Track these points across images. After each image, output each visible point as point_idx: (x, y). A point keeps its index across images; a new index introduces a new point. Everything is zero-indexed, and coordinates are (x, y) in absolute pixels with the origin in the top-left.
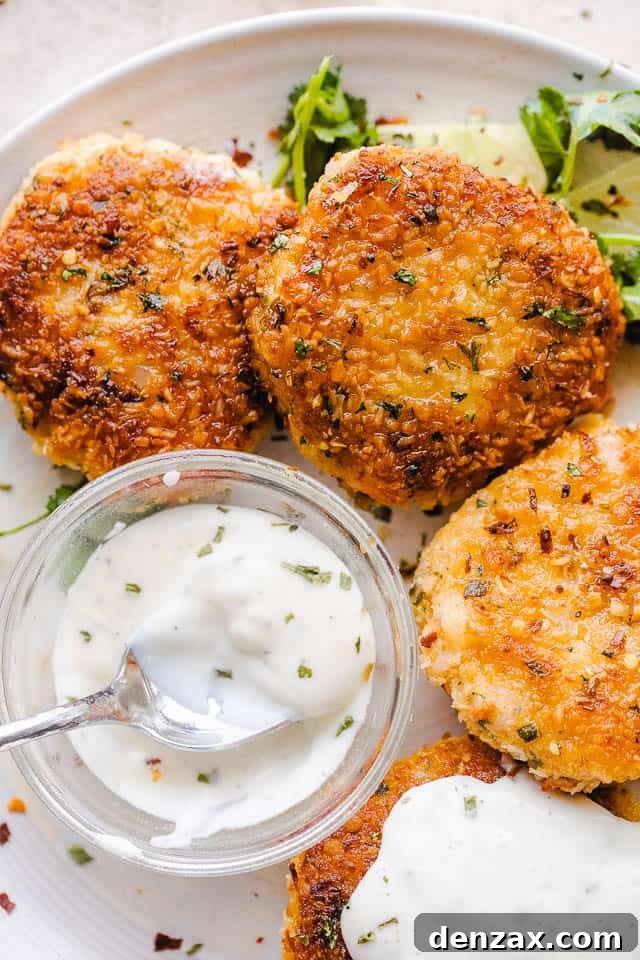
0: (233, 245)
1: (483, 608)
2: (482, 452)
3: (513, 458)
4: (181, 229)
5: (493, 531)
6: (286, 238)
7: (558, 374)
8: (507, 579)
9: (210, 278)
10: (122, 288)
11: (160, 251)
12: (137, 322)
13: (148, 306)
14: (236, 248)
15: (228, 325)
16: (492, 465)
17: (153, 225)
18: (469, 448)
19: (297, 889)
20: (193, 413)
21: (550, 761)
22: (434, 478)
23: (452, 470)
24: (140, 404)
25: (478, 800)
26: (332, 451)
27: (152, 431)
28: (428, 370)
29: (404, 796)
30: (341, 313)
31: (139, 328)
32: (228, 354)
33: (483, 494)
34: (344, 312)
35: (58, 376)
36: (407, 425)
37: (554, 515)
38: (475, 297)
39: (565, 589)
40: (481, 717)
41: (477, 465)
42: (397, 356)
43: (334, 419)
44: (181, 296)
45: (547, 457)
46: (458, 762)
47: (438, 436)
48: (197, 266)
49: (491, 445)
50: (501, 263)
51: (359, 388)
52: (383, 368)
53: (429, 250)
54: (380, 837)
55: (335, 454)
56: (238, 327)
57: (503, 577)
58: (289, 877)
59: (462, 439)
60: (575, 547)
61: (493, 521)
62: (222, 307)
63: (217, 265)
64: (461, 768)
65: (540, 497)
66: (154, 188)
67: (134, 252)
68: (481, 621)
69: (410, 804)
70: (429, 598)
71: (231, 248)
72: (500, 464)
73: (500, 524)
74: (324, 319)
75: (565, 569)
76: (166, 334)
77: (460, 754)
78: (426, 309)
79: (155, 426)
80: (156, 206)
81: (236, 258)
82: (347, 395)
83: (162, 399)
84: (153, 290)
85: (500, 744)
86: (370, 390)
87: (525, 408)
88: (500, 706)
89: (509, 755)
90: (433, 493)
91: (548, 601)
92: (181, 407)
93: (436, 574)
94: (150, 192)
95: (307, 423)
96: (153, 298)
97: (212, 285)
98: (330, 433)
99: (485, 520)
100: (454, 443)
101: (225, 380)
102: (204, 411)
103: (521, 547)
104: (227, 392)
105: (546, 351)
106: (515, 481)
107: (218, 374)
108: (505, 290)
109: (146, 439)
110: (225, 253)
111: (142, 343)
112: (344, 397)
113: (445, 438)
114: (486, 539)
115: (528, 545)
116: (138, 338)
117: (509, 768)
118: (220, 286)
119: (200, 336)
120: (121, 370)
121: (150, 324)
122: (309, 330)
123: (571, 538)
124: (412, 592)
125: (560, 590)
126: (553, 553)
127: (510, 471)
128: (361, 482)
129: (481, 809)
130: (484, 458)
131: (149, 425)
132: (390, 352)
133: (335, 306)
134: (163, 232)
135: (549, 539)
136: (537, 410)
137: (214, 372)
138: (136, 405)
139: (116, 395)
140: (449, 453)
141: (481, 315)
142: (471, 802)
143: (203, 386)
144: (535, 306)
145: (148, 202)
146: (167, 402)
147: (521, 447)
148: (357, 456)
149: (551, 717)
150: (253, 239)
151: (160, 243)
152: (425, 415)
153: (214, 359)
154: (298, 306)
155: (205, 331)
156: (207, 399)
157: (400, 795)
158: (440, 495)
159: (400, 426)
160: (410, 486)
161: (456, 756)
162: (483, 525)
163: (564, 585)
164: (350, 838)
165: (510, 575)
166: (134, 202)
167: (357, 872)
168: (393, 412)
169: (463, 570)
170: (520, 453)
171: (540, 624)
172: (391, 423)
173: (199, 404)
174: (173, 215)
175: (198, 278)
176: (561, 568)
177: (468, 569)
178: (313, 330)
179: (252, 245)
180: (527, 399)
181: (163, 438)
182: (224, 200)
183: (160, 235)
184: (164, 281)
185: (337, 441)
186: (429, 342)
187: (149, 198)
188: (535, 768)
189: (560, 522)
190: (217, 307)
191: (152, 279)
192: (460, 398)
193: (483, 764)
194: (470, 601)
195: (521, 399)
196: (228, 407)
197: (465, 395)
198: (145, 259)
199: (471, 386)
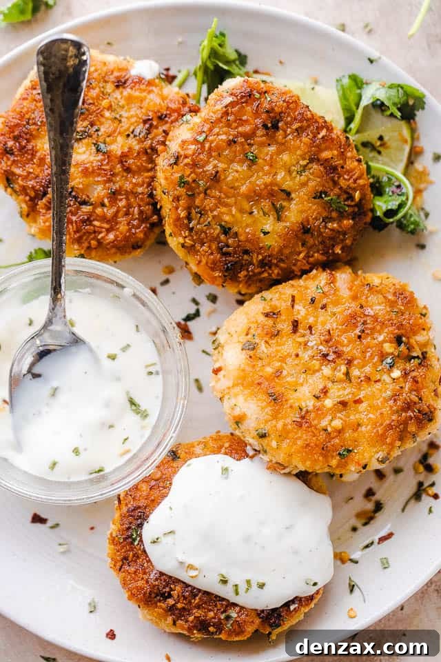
0: (150, 117)
1: (251, 357)
2: (270, 268)
3: (288, 276)
4: (120, 106)
5: (267, 315)
6: (190, 117)
7: (324, 235)
8: (268, 343)
9: (135, 136)
10: (84, 138)
11: (107, 119)
12: (92, 158)
13: (98, 150)
14: (151, 119)
15: (144, 164)
16: (274, 276)
17: (105, 103)
18: (264, 264)
19: (120, 509)
20: (120, 214)
21: (271, 452)
22: (239, 275)
23: (251, 273)
24: (91, 207)
25: (230, 469)
26: (186, 244)
27: (96, 223)
28: (251, 213)
29: (188, 462)
30: (209, 168)
31: (92, 163)
32: (143, 182)
33: (266, 294)
34: (212, 167)
35: (43, 186)
36: (230, 241)
37: (303, 312)
38: (288, 179)
39: (300, 356)
40: (237, 420)
41: (265, 275)
42: (236, 200)
43: (191, 226)
44: (118, 146)
45: (306, 279)
46: (221, 447)
47: (246, 252)
48: (128, 129)
49: (277, 266)
50: (308, 163)
51: (209, 212)
52: (226, 205)
53: (269, 145)
54: (171, 484)
55: (187, 247)
56: (150, 166)
57: (266, 342)
58: (116, 502)
59: (260, 257)
60: (311, 333)
61: (268, 310)
62: (141, 154)
63: (140, 129)
64: (223, 450)
65: (297, 301)
66: (106, 82)
67: (92, 118)
68: (248, 364)
69: (191, 467)
70: (223, 347)
71: (149, 120)
72: (279, 278)
73: (271, 312)
74: (199, 168)
75: (303, 344)
76: (107, 167)
77: (224, 443)
78: (258, 178)
79: (97, 220)
80: (107, 92)
81: (151, 125)
82: (201, 214)
83: (103, 205)
84: (102, 141)
85: (245, 437)
86: (215, 215)
87: (301, 249)
88: (249, 414)
89: (250, 445)
90: (237, 284)
91: (289, 360)
92: (114, 210)
93: (229, 333)
94: (104, 84)
95: (176, 225)
96: (102, 146)
97: (137, 140)
98: (187, 234)
99: (264, 308)
100: (256, 258)
101: (140, 196)
102: (127, 214)
103: (280, 326)
104: (141, 203)
105: (321, 220)
106: (286, 289)
107: (136, 193)
108: (306, 179)
109: (92, 227)
110: (145, 122)
111: (93, 171)
112: (199, 215)
113: (251, 254)
114: (262, 319)
115: (285, 327)
116: (91, 169)
117: (251, 453)
118: (141, 141)
119: (128, 170)
120: (81, 186)
121: (98, 161)
122: (189, 172)
123: (310, 328)
124: (214, 342)
125: (297, 355)
126: (298, 334)
127: (284, 284)
128: (198, 267)
129: (231, 475)
130: (271, 272)
131: (94, 220)
132: (232, 197)
133: (208, 162)
134: (110, 108)
135: (297, 325)
136: (308, 253)
137: (135, 191)
138: (88, 207)
139: (76, 201)
140: (251, 263)
141: (289, 190)
142: (225, 470)
143: (127, 199)
144: (321, 193)
145: (102, 89)
146: (106, 206)
147: (293, 272)
148: (199, 251)
149: (275, 426)
150: (162, 115)
151: (107, 114)
152: (242, 238)
153: (135, 184)
154: (186, 157)
155: (131, 166)
156: (129, 206)
157: (186, 462)
158: (241, 286)
159: (227, 240)
160: (225, 276)
161: (221, 444)
162: (262, 311)
163: (300, 353)
164: (153, 483)
165: (270, 342)
166: (93, 89)
167: (154, 503)
168: (226, 231)
169: (245, 334)
170: (292, 275)
171: (281, 372)
172: (222, 237)
173: (125, 209)
174: (116, 99)
175: (128, 135)
176: (300, 344)
177: (247, 334)
178: (191, 173)
179: (161, 118)
180: (303, 245)
181: (102, 228)
182: (147, 91)
183: (108, 110)
184: (109, 136)
185: (189, 240)
186: (255, 196)
187: (103, 87)
188: (263, 455)
189: (306, 318)
190: (138, 153)
191: (102, 135)
192: (266, 233)
193: (236, 450)
194: (244, 351)
195: (300, 243)
196: (141, 212)
197: (269, 233)
198: (98, 123)
199: (273, 229)
